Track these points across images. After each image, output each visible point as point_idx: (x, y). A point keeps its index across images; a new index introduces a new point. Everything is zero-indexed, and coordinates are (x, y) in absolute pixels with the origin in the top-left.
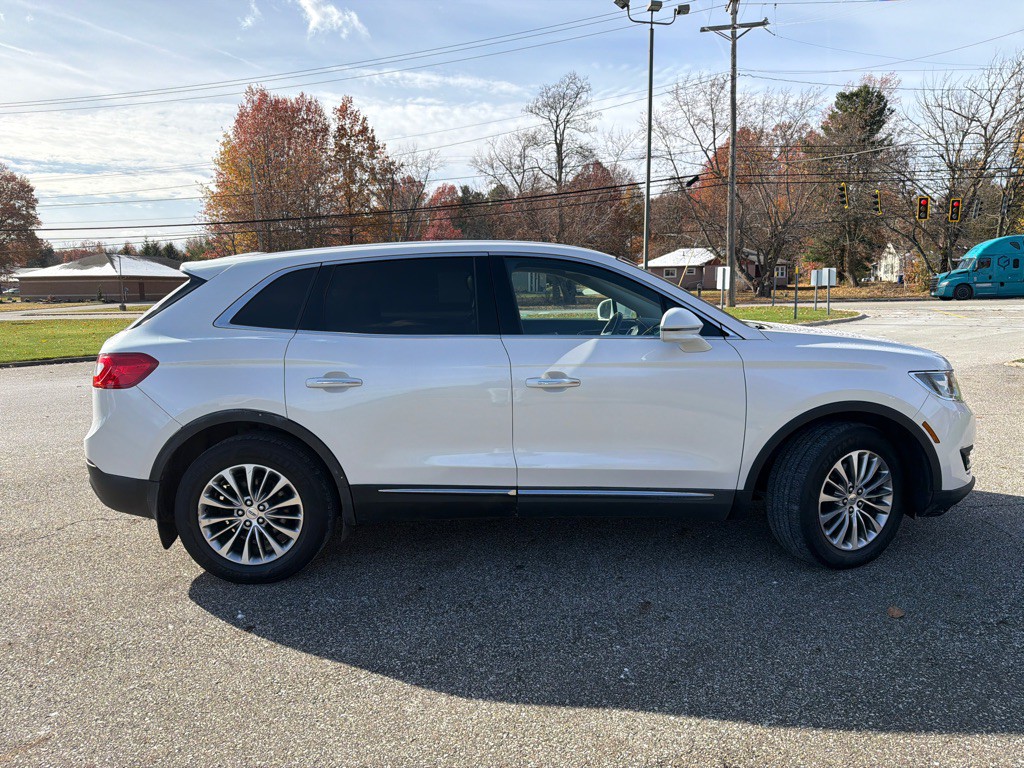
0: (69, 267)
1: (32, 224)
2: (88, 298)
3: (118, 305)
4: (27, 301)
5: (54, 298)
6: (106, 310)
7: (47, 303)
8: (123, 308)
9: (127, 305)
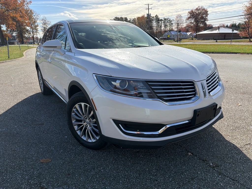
0: (209, 31)
1: (206, 20)
2: (211, 39)
3: (215, 41)
4: (198, 39)
5: (203, 39)
6: (213, 42)
7: (202, 40)
8: (217, 41)
9: (218, 41)
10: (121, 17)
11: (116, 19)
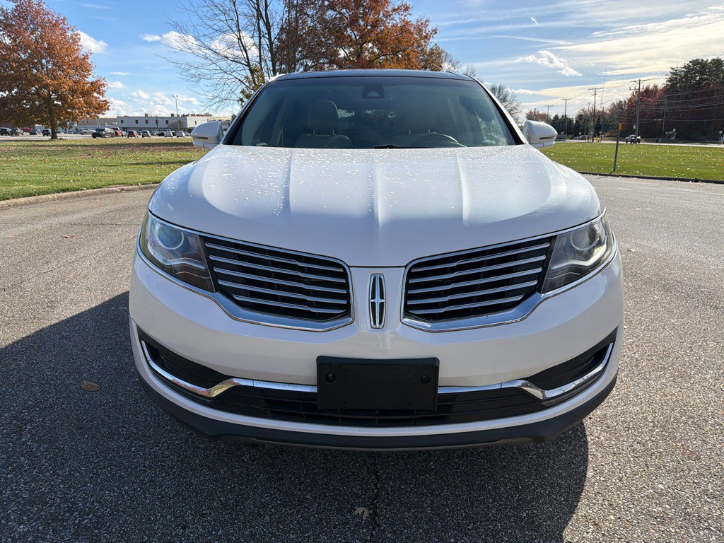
10: (713, 60)
11: (694, 65)
